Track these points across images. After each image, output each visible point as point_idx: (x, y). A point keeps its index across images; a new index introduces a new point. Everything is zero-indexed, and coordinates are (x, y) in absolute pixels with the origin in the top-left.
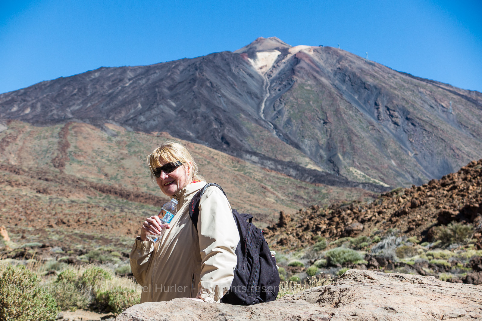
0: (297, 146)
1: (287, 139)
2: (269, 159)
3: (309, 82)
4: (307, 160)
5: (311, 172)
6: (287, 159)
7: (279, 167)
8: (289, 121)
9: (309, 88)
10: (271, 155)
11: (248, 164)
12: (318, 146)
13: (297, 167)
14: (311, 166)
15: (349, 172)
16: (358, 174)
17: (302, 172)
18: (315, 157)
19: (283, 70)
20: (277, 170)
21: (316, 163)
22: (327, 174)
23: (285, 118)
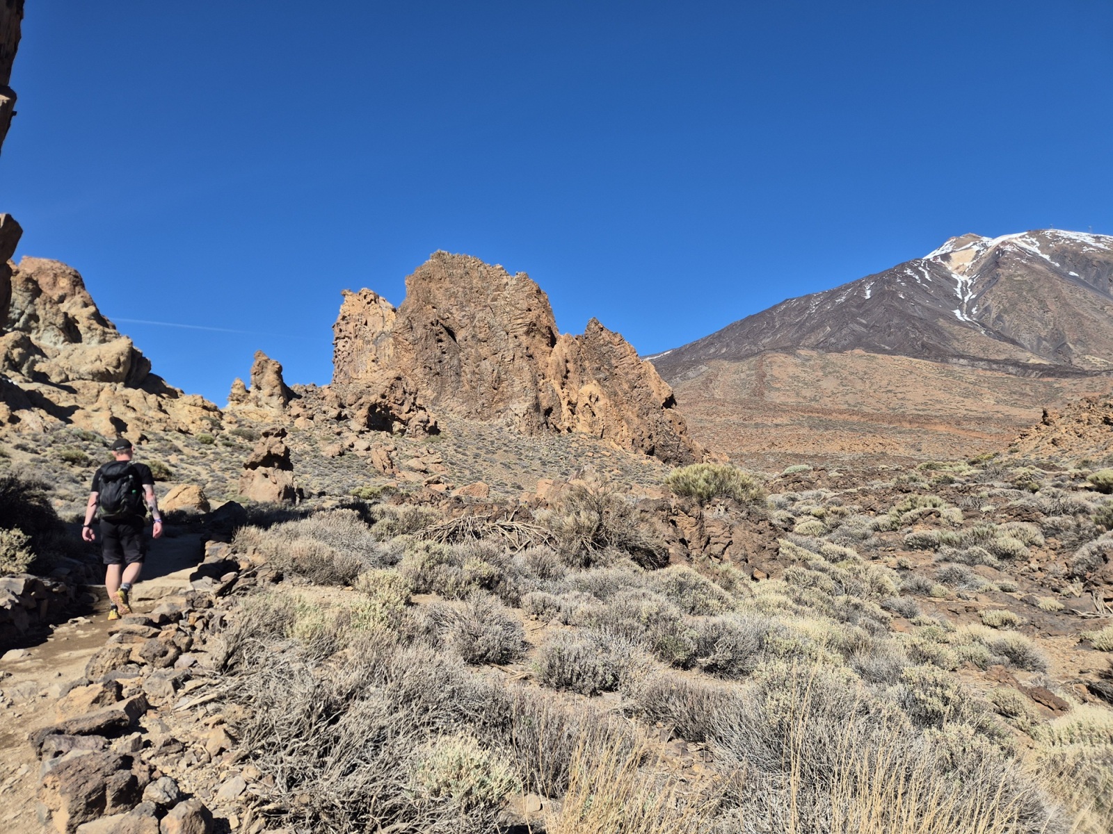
0: (1013, 342)
1: (1001, 337)
2: (982, 360)
3: (1019, 272)
4: (1029, 354)
5: (1036, 367)
6: (1002, 357)
7: (995, 366)
8: (999, 318)
9: (1019, 278)
10: (981, 355)
11: (956, 368)
12: (1040, 339)
13: (1016, 364)
14: (1034, 360)
15: (1085, 361)
16: (1098, 361)
17: (1025, 368)
18: (1036, 351)
19: (985, 265)
20: (991, 369)
21: (1040, 356)
22: (1057, 366)
23: (994, 315)
